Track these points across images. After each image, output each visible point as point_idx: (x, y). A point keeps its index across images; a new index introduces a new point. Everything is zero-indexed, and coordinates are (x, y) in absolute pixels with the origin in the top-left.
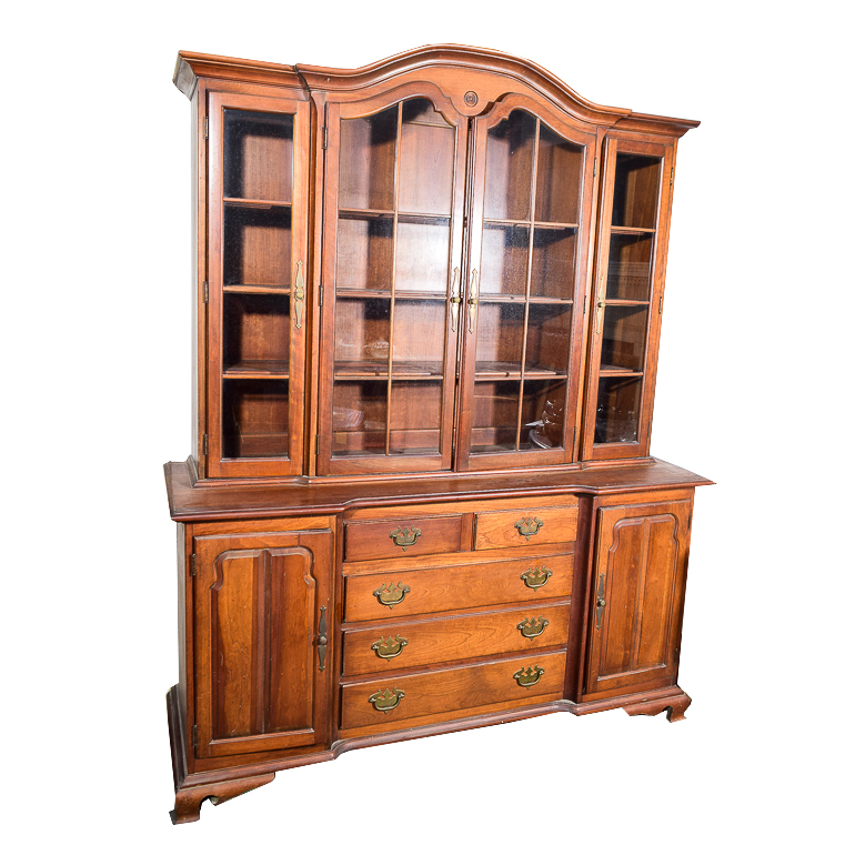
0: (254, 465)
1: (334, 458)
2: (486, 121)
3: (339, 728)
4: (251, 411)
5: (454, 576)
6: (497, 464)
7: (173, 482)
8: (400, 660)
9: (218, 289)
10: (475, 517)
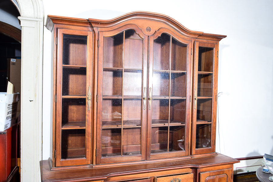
0: (73, 161)
1: (102, 158)
2: (153, 37)
4: (72, 140)
6: (161, 157)
7: (43, 169)
9: (60, 97)
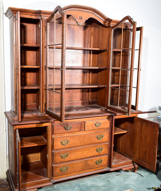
3: (53, 177)
5: (80, 137)
8: (67, 159)
10: (85, 122)
